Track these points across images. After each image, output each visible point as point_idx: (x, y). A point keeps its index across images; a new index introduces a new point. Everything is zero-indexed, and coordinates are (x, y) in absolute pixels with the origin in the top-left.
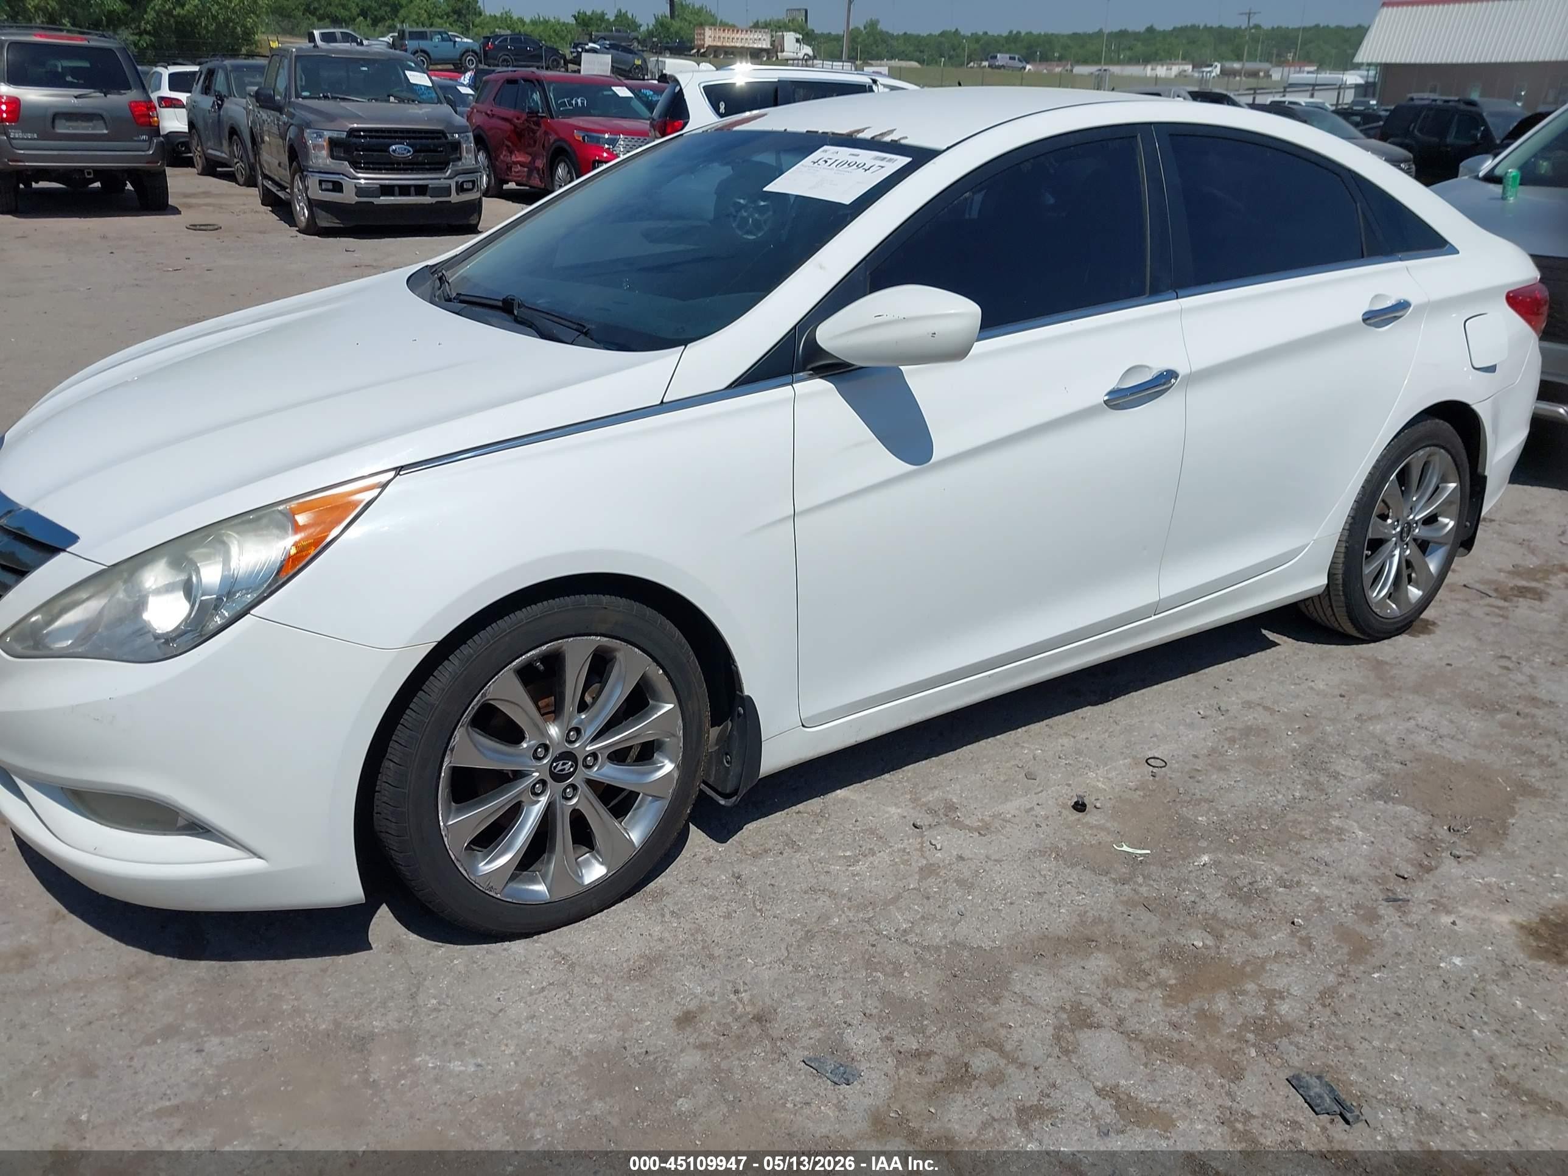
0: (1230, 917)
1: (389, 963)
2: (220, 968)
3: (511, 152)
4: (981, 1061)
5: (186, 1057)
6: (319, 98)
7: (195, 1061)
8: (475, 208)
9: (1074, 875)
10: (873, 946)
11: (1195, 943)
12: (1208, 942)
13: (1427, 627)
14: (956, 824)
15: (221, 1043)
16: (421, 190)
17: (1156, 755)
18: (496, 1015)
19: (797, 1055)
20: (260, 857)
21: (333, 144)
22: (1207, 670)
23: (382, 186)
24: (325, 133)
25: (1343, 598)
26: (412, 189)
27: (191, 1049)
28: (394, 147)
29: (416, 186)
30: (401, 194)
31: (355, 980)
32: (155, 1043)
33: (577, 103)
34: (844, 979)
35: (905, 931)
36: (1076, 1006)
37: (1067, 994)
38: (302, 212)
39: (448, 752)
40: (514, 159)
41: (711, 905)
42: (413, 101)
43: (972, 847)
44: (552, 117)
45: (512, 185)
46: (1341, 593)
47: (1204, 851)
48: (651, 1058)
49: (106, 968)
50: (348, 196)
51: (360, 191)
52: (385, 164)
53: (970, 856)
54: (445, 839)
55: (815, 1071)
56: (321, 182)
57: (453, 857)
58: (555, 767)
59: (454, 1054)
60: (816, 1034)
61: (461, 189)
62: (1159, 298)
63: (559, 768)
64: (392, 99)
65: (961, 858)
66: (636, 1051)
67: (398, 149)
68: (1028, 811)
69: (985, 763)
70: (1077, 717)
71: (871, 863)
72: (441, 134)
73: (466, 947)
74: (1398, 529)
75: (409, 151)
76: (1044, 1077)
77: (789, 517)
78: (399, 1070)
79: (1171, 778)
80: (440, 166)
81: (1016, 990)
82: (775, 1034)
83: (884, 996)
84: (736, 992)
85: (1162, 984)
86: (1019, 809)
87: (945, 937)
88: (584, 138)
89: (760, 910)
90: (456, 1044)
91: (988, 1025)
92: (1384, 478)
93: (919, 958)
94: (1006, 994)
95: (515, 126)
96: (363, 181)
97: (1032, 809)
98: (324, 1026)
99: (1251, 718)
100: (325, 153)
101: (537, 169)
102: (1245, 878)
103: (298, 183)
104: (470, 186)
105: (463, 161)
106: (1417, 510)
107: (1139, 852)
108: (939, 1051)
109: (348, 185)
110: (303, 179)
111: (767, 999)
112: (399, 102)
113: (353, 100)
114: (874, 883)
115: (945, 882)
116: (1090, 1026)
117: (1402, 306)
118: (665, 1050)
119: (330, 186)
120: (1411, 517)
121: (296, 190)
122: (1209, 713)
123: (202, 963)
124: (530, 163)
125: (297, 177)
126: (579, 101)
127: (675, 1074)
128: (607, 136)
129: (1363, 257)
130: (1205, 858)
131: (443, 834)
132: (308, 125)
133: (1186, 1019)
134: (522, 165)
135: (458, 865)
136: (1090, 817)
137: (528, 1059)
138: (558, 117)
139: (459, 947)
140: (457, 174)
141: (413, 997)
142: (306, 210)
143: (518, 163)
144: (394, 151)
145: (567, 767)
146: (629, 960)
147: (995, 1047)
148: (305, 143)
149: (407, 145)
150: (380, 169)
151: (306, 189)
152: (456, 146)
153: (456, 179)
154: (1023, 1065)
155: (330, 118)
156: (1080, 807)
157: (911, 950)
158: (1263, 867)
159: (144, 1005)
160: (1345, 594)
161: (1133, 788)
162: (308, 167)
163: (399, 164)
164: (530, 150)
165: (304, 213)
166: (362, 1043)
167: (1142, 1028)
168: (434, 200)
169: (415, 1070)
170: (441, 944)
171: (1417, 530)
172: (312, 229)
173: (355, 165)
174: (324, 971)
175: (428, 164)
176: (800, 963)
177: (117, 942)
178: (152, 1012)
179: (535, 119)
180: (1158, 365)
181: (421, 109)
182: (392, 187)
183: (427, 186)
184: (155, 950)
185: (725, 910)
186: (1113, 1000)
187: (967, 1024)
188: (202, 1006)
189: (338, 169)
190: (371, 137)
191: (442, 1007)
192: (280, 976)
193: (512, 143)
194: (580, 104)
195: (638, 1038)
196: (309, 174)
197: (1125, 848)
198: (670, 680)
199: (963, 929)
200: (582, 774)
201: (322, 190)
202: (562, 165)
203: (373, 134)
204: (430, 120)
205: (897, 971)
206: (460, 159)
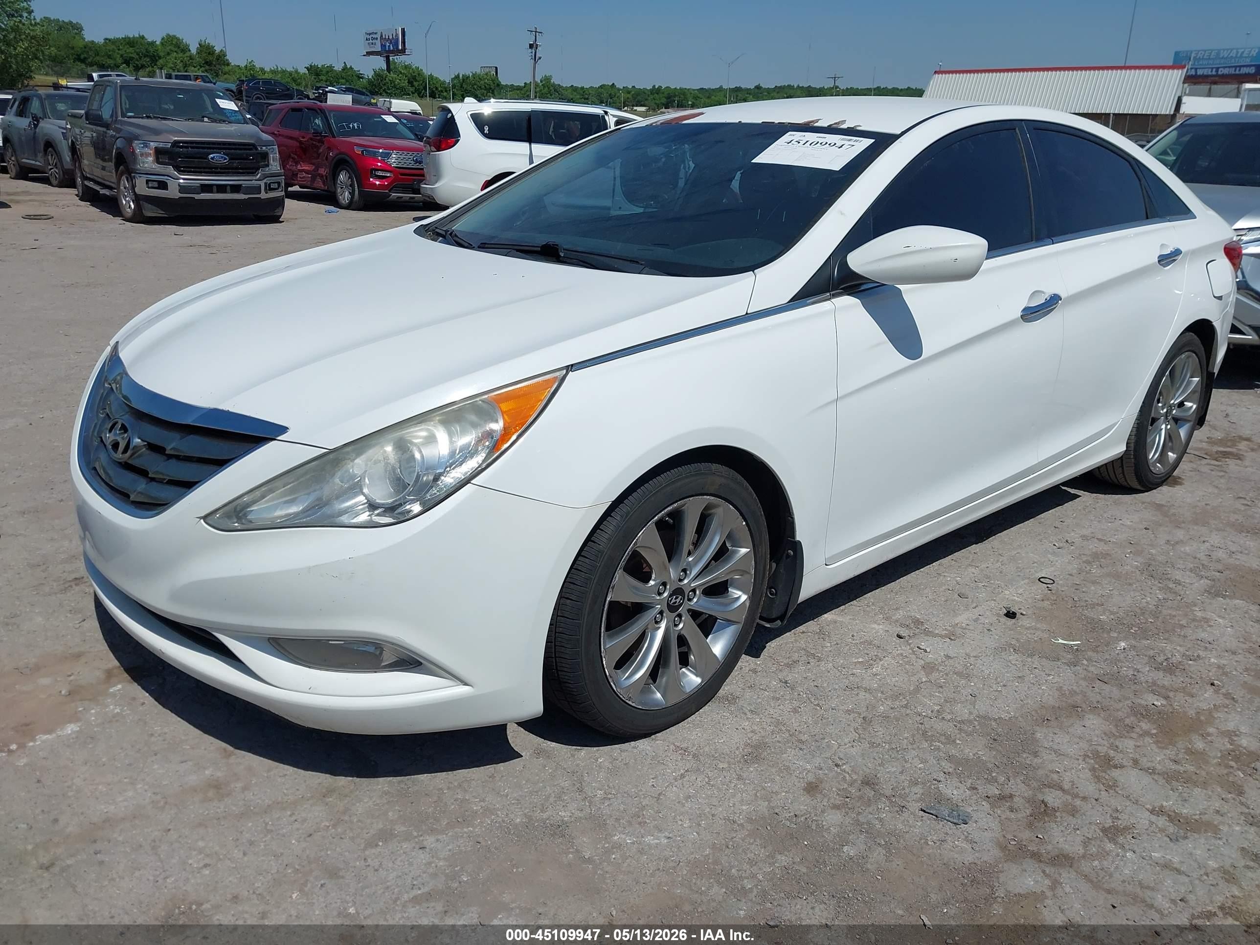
0: (1166, 683)
1: (545, 766)
2: (399, 782)
3: (297, 163)
4: (1053, 798)
5: (413, 854)
6: (142, 118)
7: (422, 857)
8: (279, 204)
9: (1036, 661)
10: (921, 724)
11: (1155, 703)
12: (1162, 702)
13: (1176, 482)
14: (927, 633)
15: (438, 840)
16: (236, 189)
17: (1043, 576)
18: (658, 799)
19: (915, 807)
20: (466, 684)
21: (159, 153)
22: (1042, 515)
23: (202, 185)
24: (152, 144)
25: (1133, 460)
26: (228, 188)
27: (414, 848)
28: (212, 156)
29: (231, 186)
30: (218, 192)
31: (524, 782)
32: (377, 845)
33: (354, 127)
34: (914, 749)
35: (938, 711)
36: (1096, 755)
37: (1084, 745)
38: (128, 204)
39: (610, 590)
40: (299, 167)
41: (778, 704)
42: (224, 121)
43: (953, 649)
44: (334, 137)
45: (296, 188)
46: (1132, 457)
47: (1118, 640)
48: (802, 819)
49: (298, 790)
50: (173, 192)
51: (183, 189)
52: (204, 168)
53: (955, 655)
54: (604, 659)
55: (934, 817)
56: (147, 181)
57: (608, 674)
58: (671, 601)
59: (642, 831)
60: (918, 789)
61: (269, 188)
62: (1042, 243)
63: (673, 601)
64: (206, 119)
65: (948, 657)
66: (787, 815)
67: (215, 157)
68: (976, 620)
69: (923, 589)
70: (970, 552)
71: (882, 665)
72: (253, 146)
73: (601, 748)
74: (1165, 410)
75: (226, 159)
76: (1107, 805)
77: (834, 401)
78: (603, 847)
79: (1063, 591)
80: (251, 170)
81: (1046, 746)
82: (888, 792)
83: (950, 758)
84: (837, 765)
85: (1147, 733)
86: (968, 619)
87: (971, 713)
88: (362, 152)
89: (818, 705)
90: (640, 823)
91: (1040, 772)
92: (1163, 375)
93: (960, 729)
94: (1041, 749)
95: (301, 142)
96: (181, 181)
97: (978, 619)
98: (518, 820)
99: (1094, 546)
100: (151, 159)
101: (321, 176)
102: (1159, 656)
103: (125, 182)
104: (276, 186)
105: (270, 167)
106: (1176, 397)
107: (1074, 643)
108: (1017, 794)
109: (171, 183)
110: (131, 179)
111: (865, 769)
112: (212, 122)
113: (172, 120)
114: (894, 680)
115: (947, 674)
116: (1116, 767)
117: (1177, 252)
118: (810, 813)
119: (156, 184)
120: (1172, 402)
121: (122, 188)
122: (1061, 545)
123: (381, 779)
124: (313, 170)
125: (124, 178)
126: (355, 125)
127: (828, 829)
128: (381, 151)
129: (1147, 218)
130: (1123, 644)
131: (603, 655)
132: (137, 138)
133: (1181, 756)
134: (307, 172)
135: (610, 680)
136: (1022, 621)
137: (705, 829)
138: (338, 137)
139: (595, 749)
140: (265, 176)
141: (580, 790)
142: (132, 203)
143: (303, 171)
144: (212, 158)
145: (678, 600)
146: (738, 748)
147: (1055, 787)
148: (134, 152)
149: (224, 154)
150: (201, 172)
151: (133, 187)
152: (265, 156)
153: (265, 181)
154: (1084, 798)
155: (156, 132)
156: (1011, 615)
157: (951, 724)
158: (1168, 648)
159: (350, 817)
160: (1135, 458)
161: (1041, 599)
162: (137, 170)
163: (216, 168)
164: (314, 161)
165: (130, 207)
166: (559, 830)
167: (1154, 765)
168: (246, 197)
169: (619, 846)
170: (579, 748)
171: (1174, 411)
172: (138, 218)
173: (177, 168)
174: (492, 776)
175: (241, 169)
176: (873, 740)
177: (295, 769)
178: (359, 821)
179: (318, 138)
180: (1049, 291)
181: (232, 127)
182: (211, 186)
183: (240, 185)
184: (334, 771)
185: (791, 707)
186: (1121, 747)
187: (1025, 773)
188: (401, 813)
189: (162, 171)
190: (192, 147)
191: (610, 796)
192: (456, 784)
193: (298, 156)
194: (356, 127)
195: (783, 805)
196: (137, 175)
197: (1061, 641)
198: (750, 530)
199: (982, 707)
200: (687, 605)
201: (148, 188)
202: (344, 172)
203: (194, 145)
204: (242, 135)
205: (950, 740)
206: (268, 166)
